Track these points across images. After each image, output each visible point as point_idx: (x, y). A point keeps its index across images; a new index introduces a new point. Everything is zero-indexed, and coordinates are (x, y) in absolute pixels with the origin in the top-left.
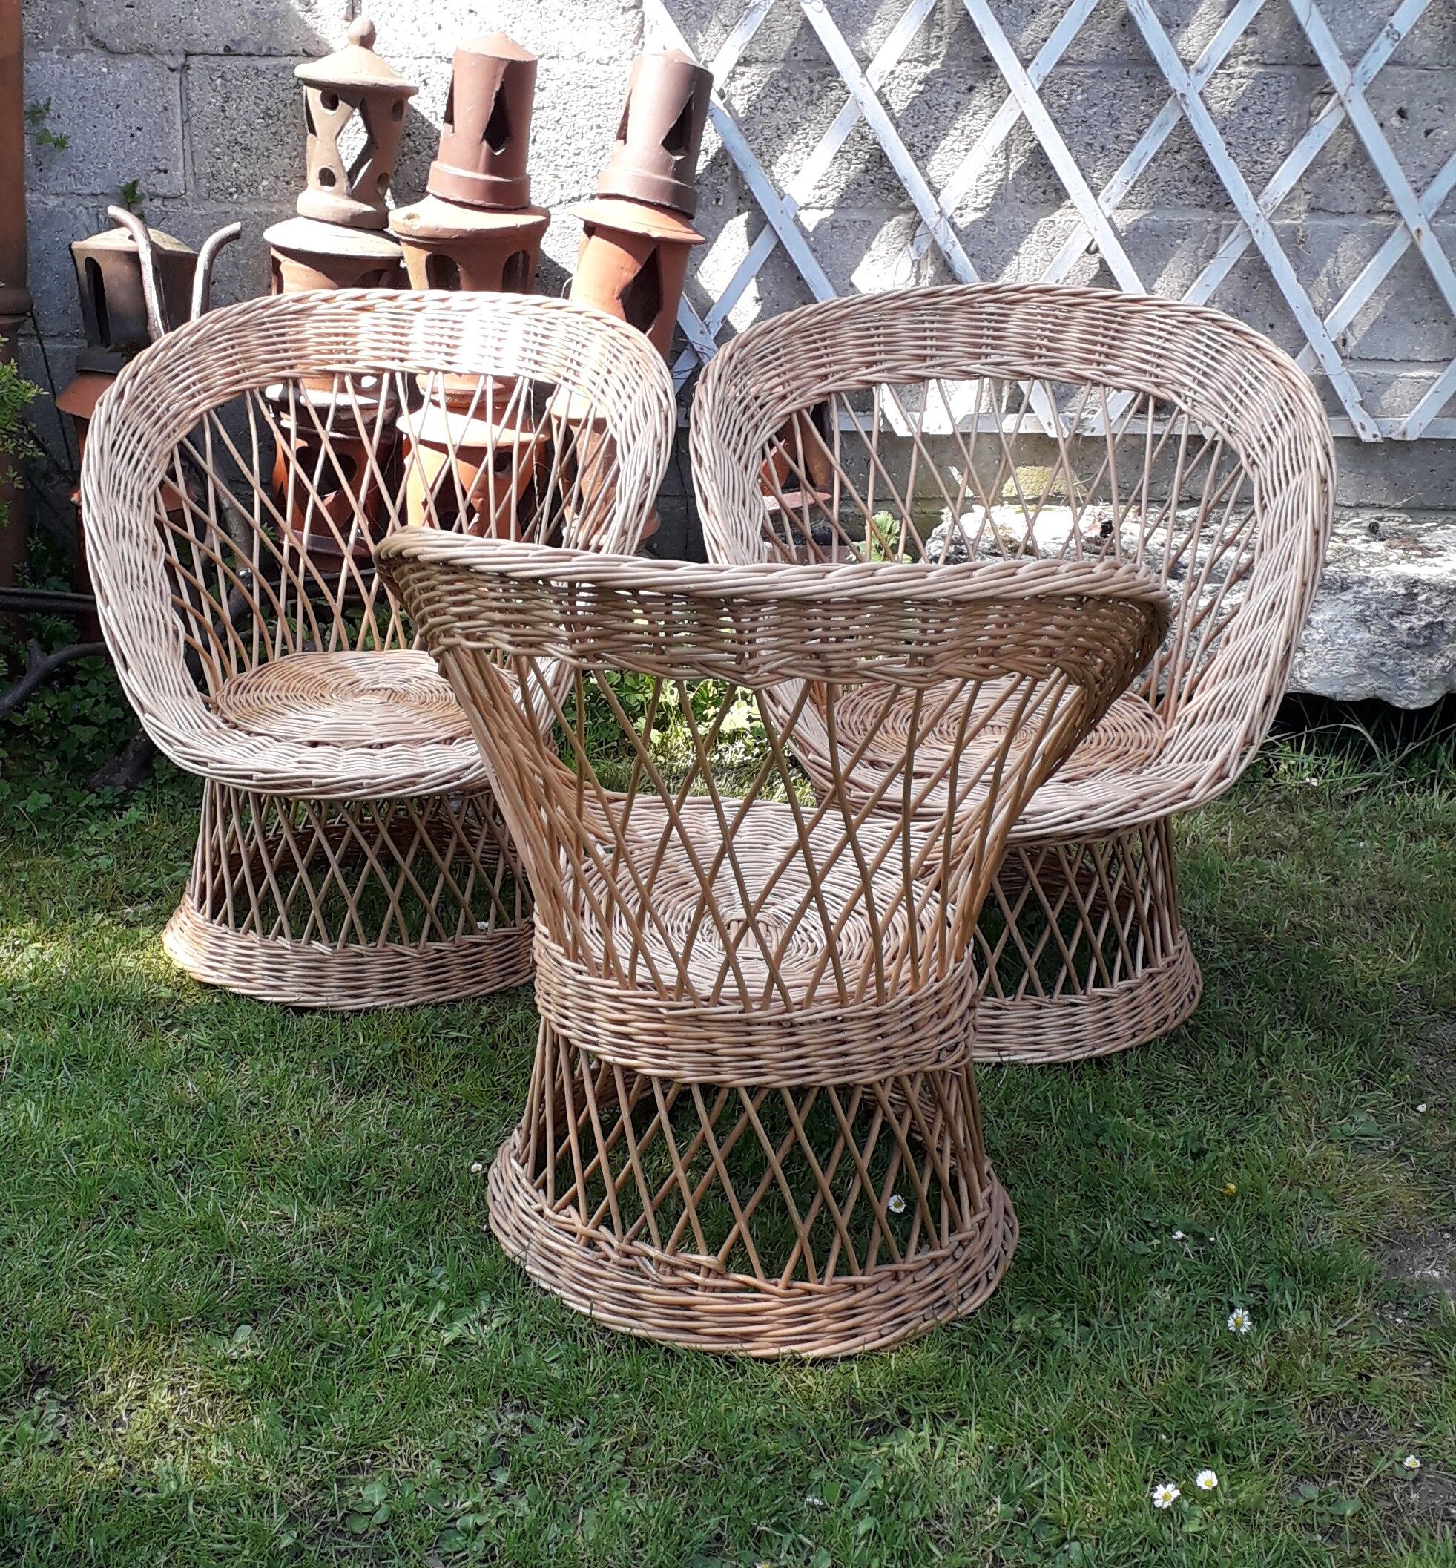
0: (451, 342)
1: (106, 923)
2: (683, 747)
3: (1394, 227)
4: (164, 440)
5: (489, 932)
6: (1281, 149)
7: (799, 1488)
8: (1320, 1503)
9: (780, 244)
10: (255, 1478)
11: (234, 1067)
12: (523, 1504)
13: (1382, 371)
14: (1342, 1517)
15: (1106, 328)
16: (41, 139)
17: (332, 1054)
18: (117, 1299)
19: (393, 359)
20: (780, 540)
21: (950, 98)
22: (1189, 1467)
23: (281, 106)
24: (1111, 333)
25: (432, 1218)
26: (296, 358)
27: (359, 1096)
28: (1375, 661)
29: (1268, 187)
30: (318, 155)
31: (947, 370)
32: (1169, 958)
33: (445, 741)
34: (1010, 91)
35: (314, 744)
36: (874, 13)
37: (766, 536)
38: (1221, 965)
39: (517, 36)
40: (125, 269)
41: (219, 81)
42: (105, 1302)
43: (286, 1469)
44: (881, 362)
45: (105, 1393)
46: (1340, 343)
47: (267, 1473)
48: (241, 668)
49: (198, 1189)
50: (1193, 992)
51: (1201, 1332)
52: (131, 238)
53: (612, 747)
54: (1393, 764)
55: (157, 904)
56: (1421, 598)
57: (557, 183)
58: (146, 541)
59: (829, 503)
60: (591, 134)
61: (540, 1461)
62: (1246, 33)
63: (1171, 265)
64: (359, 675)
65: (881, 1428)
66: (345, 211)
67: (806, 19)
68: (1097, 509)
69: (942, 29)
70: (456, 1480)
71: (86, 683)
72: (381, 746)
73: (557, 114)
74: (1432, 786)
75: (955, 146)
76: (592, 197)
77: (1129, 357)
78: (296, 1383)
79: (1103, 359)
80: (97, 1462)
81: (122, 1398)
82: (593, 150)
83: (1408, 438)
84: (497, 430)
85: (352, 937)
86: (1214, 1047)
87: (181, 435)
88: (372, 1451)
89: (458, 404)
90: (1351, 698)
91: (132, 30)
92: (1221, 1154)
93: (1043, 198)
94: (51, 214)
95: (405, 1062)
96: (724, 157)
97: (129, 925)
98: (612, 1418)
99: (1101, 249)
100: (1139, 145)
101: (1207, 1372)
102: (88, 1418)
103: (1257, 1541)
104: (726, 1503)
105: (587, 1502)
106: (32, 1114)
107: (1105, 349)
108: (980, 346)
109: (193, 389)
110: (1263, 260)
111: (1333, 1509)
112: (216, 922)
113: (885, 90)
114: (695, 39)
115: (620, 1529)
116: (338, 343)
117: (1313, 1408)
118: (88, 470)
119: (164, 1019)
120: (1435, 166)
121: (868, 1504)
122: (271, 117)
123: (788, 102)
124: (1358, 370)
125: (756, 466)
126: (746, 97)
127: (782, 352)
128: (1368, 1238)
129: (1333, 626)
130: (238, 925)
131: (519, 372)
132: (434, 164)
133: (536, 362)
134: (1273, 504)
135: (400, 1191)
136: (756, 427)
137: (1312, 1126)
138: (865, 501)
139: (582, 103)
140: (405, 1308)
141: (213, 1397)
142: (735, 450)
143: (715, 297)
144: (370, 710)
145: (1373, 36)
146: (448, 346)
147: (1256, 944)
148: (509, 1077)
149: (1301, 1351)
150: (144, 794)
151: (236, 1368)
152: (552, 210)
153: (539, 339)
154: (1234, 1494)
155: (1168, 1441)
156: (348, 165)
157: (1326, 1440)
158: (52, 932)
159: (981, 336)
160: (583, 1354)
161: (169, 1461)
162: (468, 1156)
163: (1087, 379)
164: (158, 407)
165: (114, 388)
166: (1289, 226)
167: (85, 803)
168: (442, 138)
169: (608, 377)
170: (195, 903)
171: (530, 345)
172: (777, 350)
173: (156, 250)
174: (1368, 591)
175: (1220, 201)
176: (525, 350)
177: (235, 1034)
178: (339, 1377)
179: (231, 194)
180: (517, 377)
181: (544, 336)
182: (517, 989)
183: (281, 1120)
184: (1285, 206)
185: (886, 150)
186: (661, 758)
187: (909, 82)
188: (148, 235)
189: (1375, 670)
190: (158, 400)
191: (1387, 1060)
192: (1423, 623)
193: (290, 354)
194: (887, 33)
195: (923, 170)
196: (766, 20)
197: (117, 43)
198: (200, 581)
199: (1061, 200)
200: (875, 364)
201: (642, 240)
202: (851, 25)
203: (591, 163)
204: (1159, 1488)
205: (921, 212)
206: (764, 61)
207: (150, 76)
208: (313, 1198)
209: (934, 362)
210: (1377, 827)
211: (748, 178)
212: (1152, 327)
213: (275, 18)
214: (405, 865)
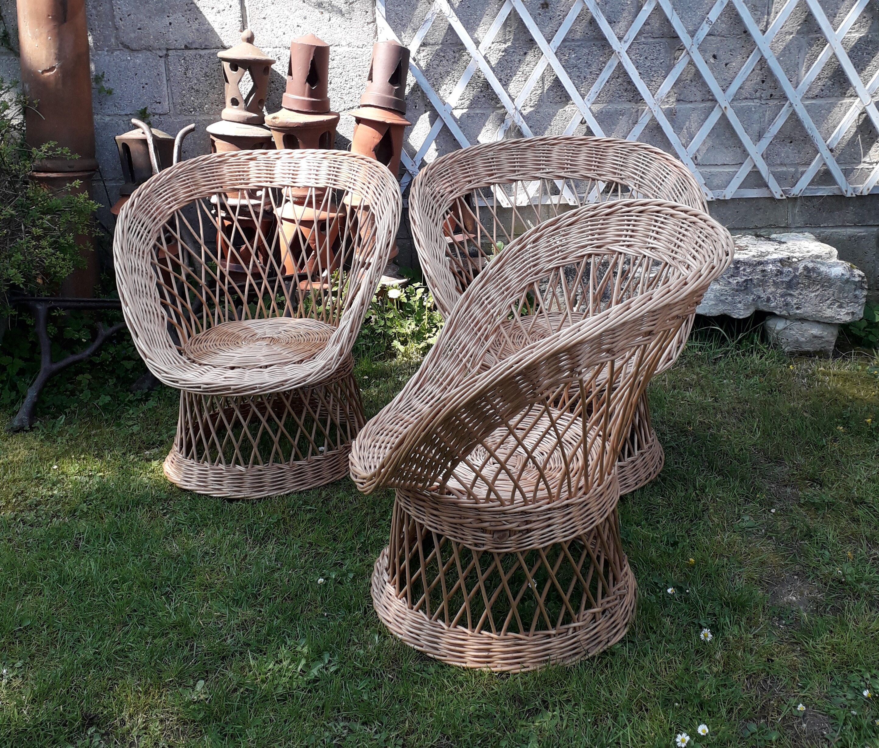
0: (295, 173)
1: (136, 460)
2: (415, 353)
3: (714, 107)
4: (155, 225)
5: (324, 453)
6: (663, 75)
8: (759, 734)
9: (445, 124)
11: (197, 534)
13: (713, 169)
14: (771, 741)
15: (596, 154)
16: (101, 90)
17: (247, 523)
18: (133, 670)
19: (267, 182)
20: (453, 256)
21: (516, 58)
23: (212, 71)
24: (599, 156)
25: (298, 611)
26: (220, 183)
27: (261, 544)
28: (723, 298)
29: (658, 91)
30: (230, 93)
31: (525, 176)
32: (649, 445)
33: (298, 362)
34: (542, 54)
35: (233, 368)
36: (480, 21)
37: (447, 255)
38: (671, 445)
39: (320, 36)
40: (141, 147)
41: (183, 61)
42: (128, 673)
44: (495, 174)
45: (125, 727)
46: (694, 158)
48: (198, 332)
49: (178, 603)
50: (661, 459)
51: (688, 642)
52: (143, 133)
53: (382, 355)
54: (734, 343)
55: (161, 449)
56: (741, 269)
57: (342, 101)
58: (147, 274)
59: (476, 238)
60: (356, 79)
62: (644, 24)
63: (618, 127)
64: (256, 332)
65: (535, 712)
66: (244, 116)
67: (450, 25)
69: (511, 28)
72: (266, 367)
73: (340, 70)
74: (752, 352)
75: (520, 79)
76: (359, 107)
77: (608, 167)
78: (227, 714)
79: (596, 168)
81: (135, 729)
82: (358, 86)
83: (727, 199)
84: (318, 212)
85: (256, 463)
86: (674, 487)
87: (164, 222)
89: (300, 201)
90: (713, 315)
91: (141, 39)
92: (685, 544)
93: (560, 100)
94: (106, 124)
95: (284, 525)
96: (417, 87)
97: (147, 460)
98: (395, 720)
99: (587, 122)
100: (601, 75)
101: (694, 665)
102: (116, 743)
107: (597, 164)
108: (540, 165)
109: (169, 200)
110: (658, 124)
111: (766, 737)
112: (188, 458)
113: (487, 56)
114: (401, 35)
116: (240, 175)
117: (747, 679)
119: (162, 510)
120: (731, 79)
122: (208, 76)
123: (445, 62)
124: (703, 169)
125: (441, 224)
126: (426, 60)
127: (449, 171)
128: (760, 582)
130: (199, 459)
131: (327, 185)
132: (284, 94)
133: (335, 180)
135: (282, 597)
136: (440, 205)
137: (725, 525)
138: (492, 236)
139: (351, 65)
140: (285, 663)
141: (184, 724)
142: (431, 217)
143: (417, 149)
144: (261, 349)
145: (700, 24)
146: (293, 174)
147: (685, 433)
148: (337, 528)
149: (738, 649)
150: (157, 392)
151: (196, 706)
152: (341, 114)
153: (336, 170)
154: (716, 735)
155: (679, 707)
156: (245, 97)
157: (757, 697)
158: (108, 467)
159: (540, 160)
160: (379, 684)
162: (317, 575)
163: (589, 178)
164: (152, 209)
165: (129, 201)
166: (668, 108)
167: (127, 399)
168: (287, 83)
169: (369, 185)
170: (178, 449)
171: (332, 173)
172: (447, 170)
173: (154, 137)
175: (637, 97)
176: (329, 175)
177: (198, 516)
178: (251, 708)
179: (191, 112)
180: (327, 187)
181: (338, 168)
182: (339, 480)
183: (220, 562)
184: (666, 100)
185: (490, 82)
186: (405, 359)
187: (498, 52)
188: (151, 131)
189: (723, 302)
190: (152, 206)
191: (754, 488)
192: (743, 280)
193: (217, 181)
194: (486, 30)
195: (506, 90)
196: (432, 26)
197: (134, 46)
198: (176, 291)
199: (568, 101)
200: (492, 175)
201: (382, 124)
202: (470, 28)
203: (357, 92)
204: (679, 736)
205: (507, 109)
206: (432, 45)
207: (151, 60)
208: (237, 603)
209: (520, 173)
210: (731, 372)
211: (429, 96)
212: (618, 153)
213: (207, 32)
214: (281, 424)
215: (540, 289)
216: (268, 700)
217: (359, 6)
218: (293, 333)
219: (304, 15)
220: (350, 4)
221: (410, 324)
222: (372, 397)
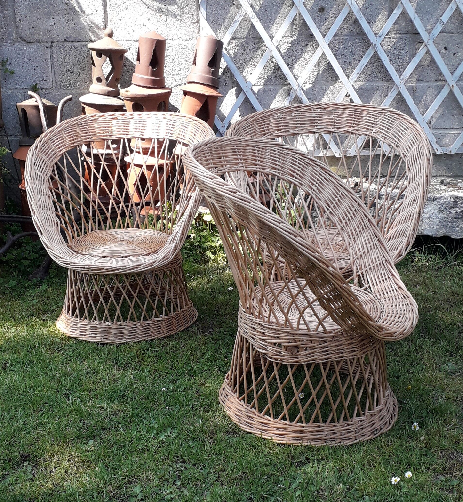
0: (143, 128)
1: (37, 320)
2: (222, 260)
3: (445, 85)
4: (51, 162)
5: (163, 317)
6: (407, 61)
7: (276, 483)
8: (446, 482)
9: (247, 97)
10: (98, 487)
11: (82, 362)
12: (186, 491)
13: (443, 132)
14: (453, 486)
15: (355, 116)
16: (6, 71)
17: (114, 357)
18: (49, 434)
19: (124, 134)
21: (300, 48)
22: (402, 472)
23: (83, 58)
24: (357, 117)
25: (150, 405)
26: (92, 135)
27: (123, 369)
28: (445, 223)
29: (404, 73)
30: (96, 73)
31: (304, 131)
33: (147, 255)
34: (319, 45)
35: (104, 257)
36: (274, 21)
39: (159, 32)
40: (34, 112)
41: (62, 51)
42: (45, 435)
43: (108, 483)
44: (283, 129)
45: (47, 462)
46: (429, 123)
47: (102, 485)
48: (78, 236)
49: (73, 399)
51: (403, 431)
52: (36, 101)
53: (199, 261)
54: (452, 257)
55: (53, 314)
56: (459, 203)
57: (173, 80)
58: (46, 194)
60: (184, 64)
61: (190, 478)
62: (394, 24)
63: (373, 100)
64: (117, 236)
65: (301, 464)
66: (105, 90)
67: (252, 24)
68: (353, 179)
69: (296, 26)
70: (163, 484)
71: (26, 247)
72: (126, 257)
73: (173, 57)
75: (302, 64)
76: (185, 84)
77: (363, 124)
78: (109, 457)
79: (354, 125)
80: (46, 484)
81: (52, 464)
82: (185, 69)
83: (452, 153)
85: (119, 320)
86: (401, 345)
87: (56, 160)
88: (135, 477)
89: (145, 152)
90: (438, 236)
91: (34, 35)
92: (406, 377)
93: (331, 79)
94: (9, 95)
95: (138, 358)
96: (227, 70)
97: (44, 320)
98: (213, 464)
99: (351, 95)
100: (361, 61)
101: (406, 443)
102: (42, 470)
103: (426, 494)
104: (252, 488)
105: (207, 490)
106: (17, 378)
107: (355, 122)
108: (315, 123)
109: (60, 145)
110: (403, 97)
111: (450, 483)
112: (73, 317)
113: (279, 46)
114: (217, 32)
115: (218, 497)
116: (106, 130)
117: (441, 452)
118: (27, 171)
119: (58, 348)
120: (457, 65)
121: (298, 487)
122: (80, 62)
123: (248, 51)
124: (435, 131)
126: (234, 50)
127: (251, 126)
128: (455, 401)
129: (431, 213)
130: (81, 317)
131: (165, 137)
132: (134, 74)
133: (171, 133)
134: (412, 169)
135: (139, 398)
137: (434, 368)
139: (181, 54)
140: (143, 433)
141: (82, 463)
143: (226, 115)
144: (122, 246)
145: (436, 24)
146: (142, 129)
148: (172, 362)
149: (436, 435)
150: (47, 280)
151: (89, 453)
152: (173, 89)
153: (171, 126)
154: (417, 480)
155: (395, 465)
156: (106, 76)
157: (446, 462)
158: (19, 323)
159: (315, 120)
160: (202, 444)
161: (69, 483)
162: (160, 386)
163: (350, 132)
164: (48, 151)
165: (34, 146)
166: (411, 86)
167: (27, 284)
168: (136, 67)
169: (194, 137)
170: (66, 312)
171: (168, 128)
172: (249, 126)
173: (44, 105)
174: (442, 201)
175: (388, 78)
176: (167, 130)
177: (82, 352)
178: (123, 454)
179: (68, 87)
180: (164, 139)
181: (173, 125)
182: (173, 335)
183: (98, 377)
184: (409, 80)
185: (280, 65)
186: (215, 264)
187: (286, 43)
188: (41, 100)
189: (446, 226)
190: (48, 149)
191: (457, 347)
192: (460, 210)
193: (91, 134)
194: (278, 28)
195: (292, 72)
196: (239, 25)
197: (29, 39)
198: (64, 207)
199: (337, 80)
200: (281, 130)
201: (202, 96)
202: (267, 26)
203: (184, 73)
204: (393, 478)
205: (292, 85)
206: (239, 38)
207: (40, 50)
208: (111, 401)
209: (300, 129)
210: (449, 276)
211: (236, 76)
212: (370, 115)
213: (80, 29)
214: (135, 295)
215: (312, 216)
216: (134, 451)
217: (187, 10)
218: (142, 238)
219: (148, 17)
220: (181, 9)
221: (218, 240)
222: (192, 287)
